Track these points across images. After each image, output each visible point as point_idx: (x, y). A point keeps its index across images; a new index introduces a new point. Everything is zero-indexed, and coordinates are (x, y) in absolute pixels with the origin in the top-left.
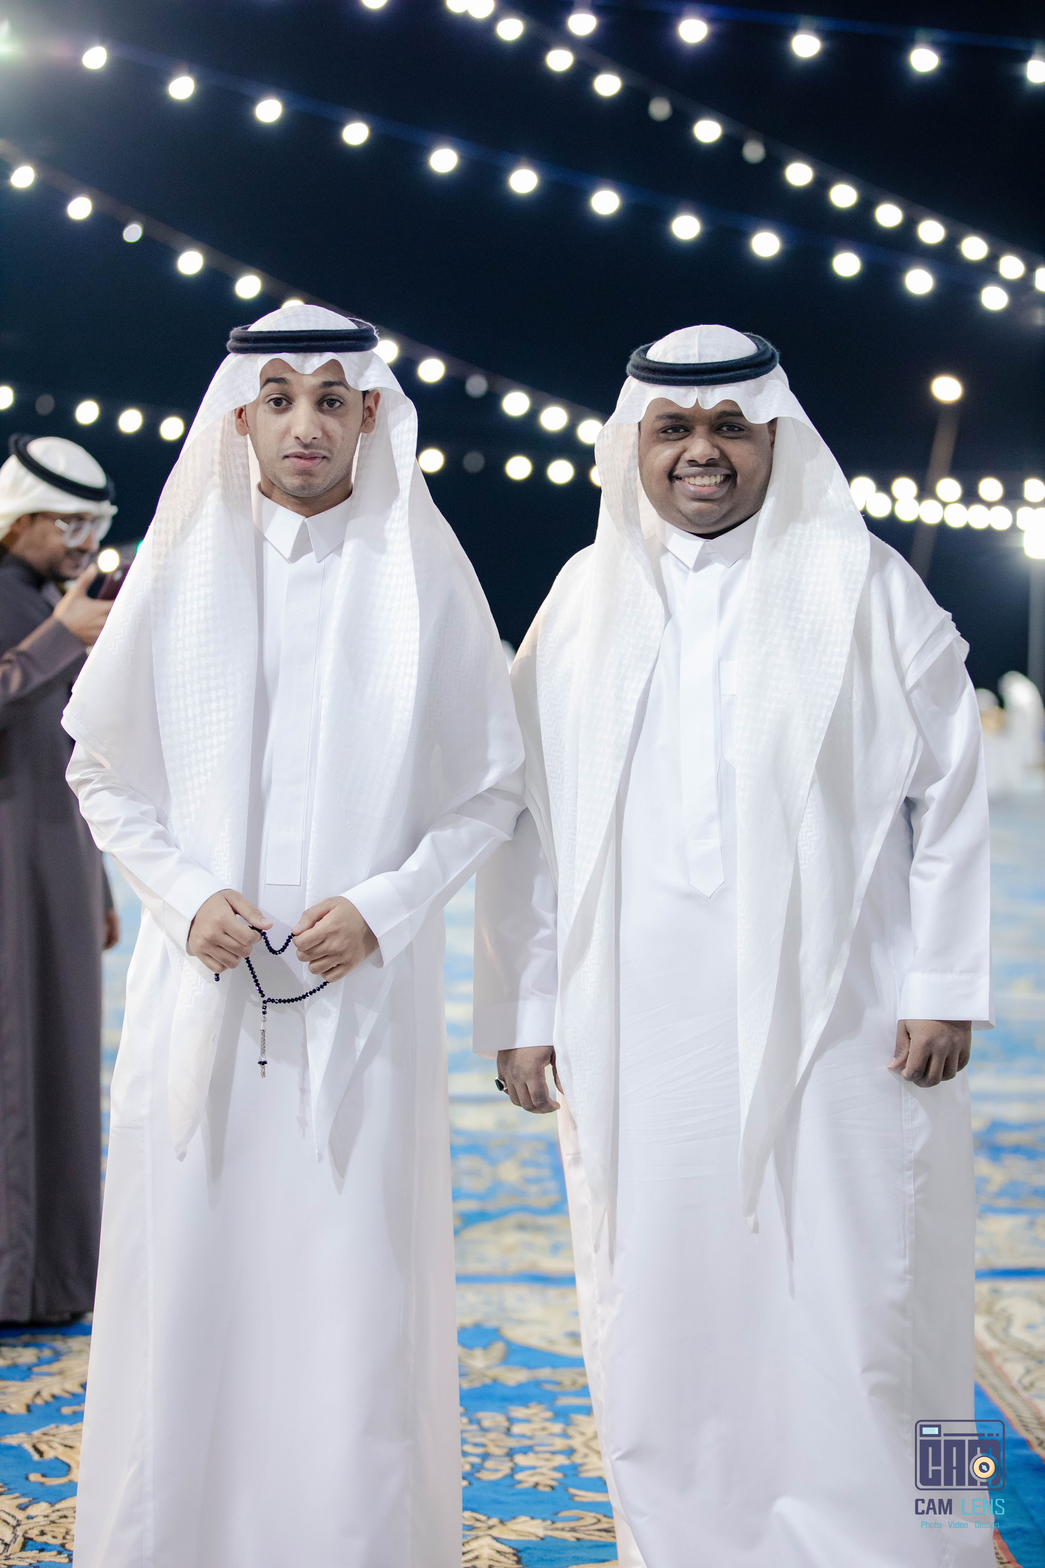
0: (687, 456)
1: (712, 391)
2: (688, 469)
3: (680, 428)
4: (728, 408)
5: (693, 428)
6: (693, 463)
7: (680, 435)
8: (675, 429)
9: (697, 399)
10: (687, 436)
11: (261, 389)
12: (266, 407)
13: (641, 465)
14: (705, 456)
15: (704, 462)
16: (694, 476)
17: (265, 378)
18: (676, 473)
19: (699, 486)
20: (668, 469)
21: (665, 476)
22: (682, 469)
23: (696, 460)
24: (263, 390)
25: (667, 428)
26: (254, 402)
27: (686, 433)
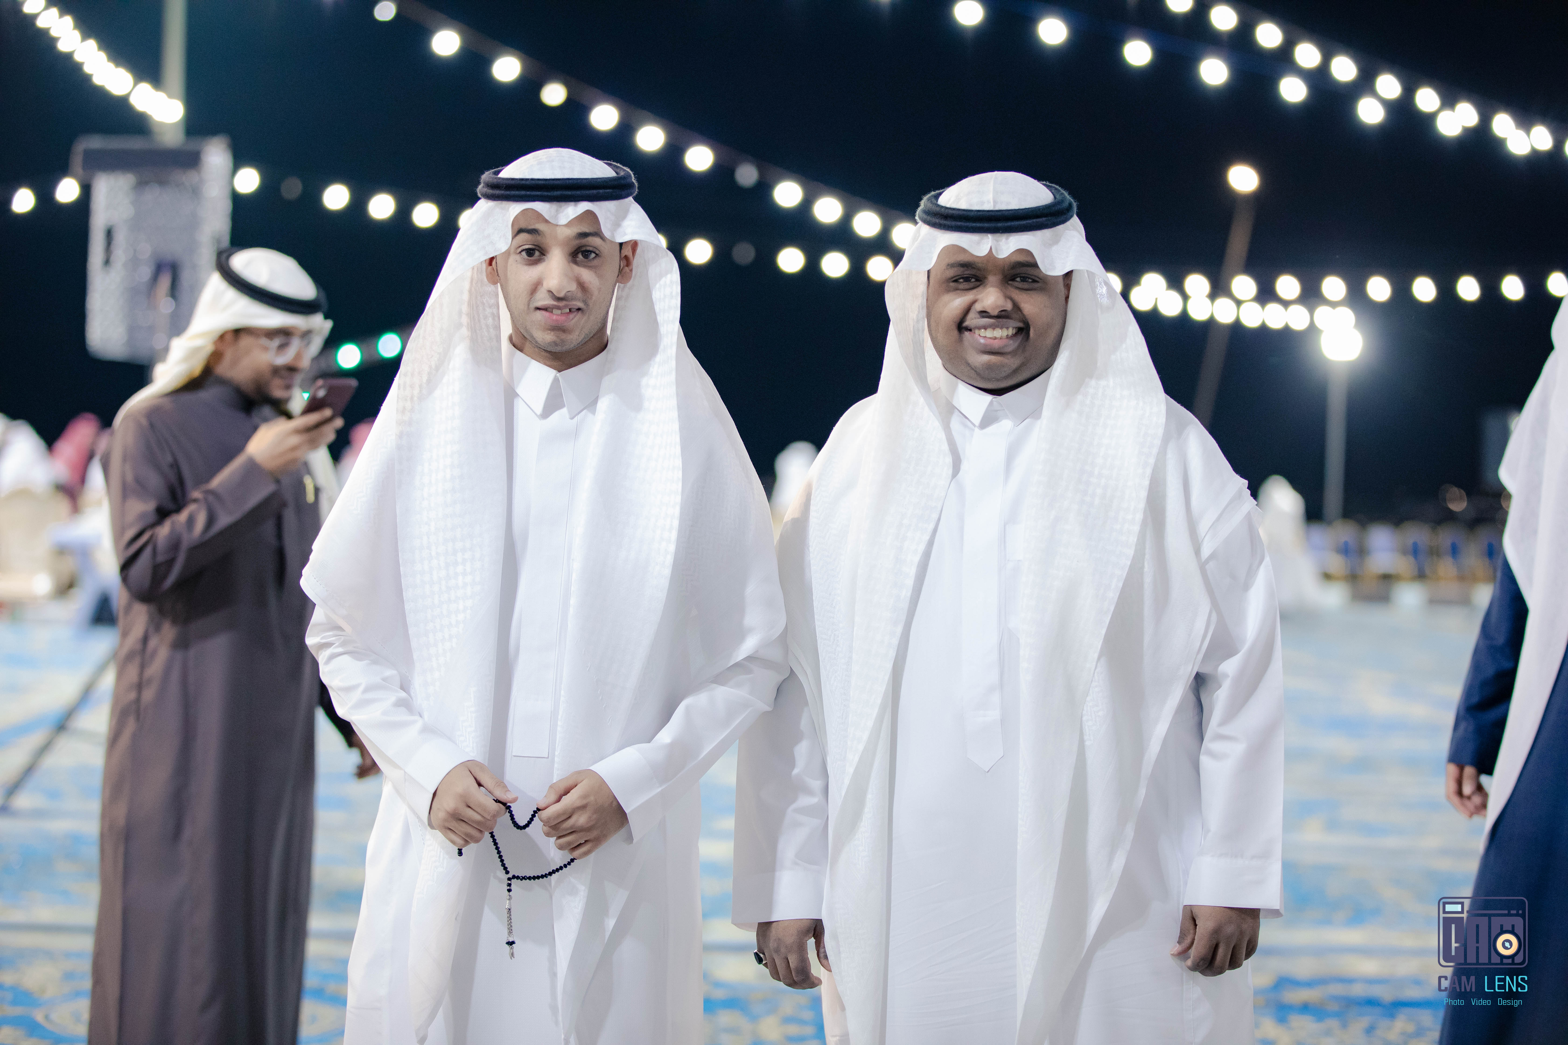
0: (978, 307)
1: (1007, 239)
2: (979, 320)
3: (972, 278)
4: (1021, 258)
5: (985, 278)
6: (984, 314)
7: (971, 285)
8: (967, 279)
9: (991, 248)
10: (978, 286)
11: (513, 239)
12: (518, 257)
13: (929, 316)
14: (997, 307)
15: (995, 313)
16: (985, 328)
17: (516, 228)
18: (967, 323)
19: (990, 338)
20: (958, 320)
21: (954, 327)
22: (972, 320)
23: (988, 311)
24: (514, 240)
25: (958, 277)
26: (505, 252)
27: (978, 283)
